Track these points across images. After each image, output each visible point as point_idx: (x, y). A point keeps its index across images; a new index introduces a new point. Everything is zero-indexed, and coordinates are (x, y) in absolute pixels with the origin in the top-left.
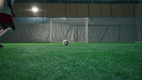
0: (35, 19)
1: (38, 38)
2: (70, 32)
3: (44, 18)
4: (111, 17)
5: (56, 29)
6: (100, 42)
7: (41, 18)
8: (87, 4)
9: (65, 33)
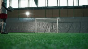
0: (27, 19)
1: (29, 30)
2: (48, 27)
3: (33, 18)
4: (74, 17)
5: (39, 24)
6: (67, 33)
7: (31, 18)
8: (59, 10)
9: (45, 27)
